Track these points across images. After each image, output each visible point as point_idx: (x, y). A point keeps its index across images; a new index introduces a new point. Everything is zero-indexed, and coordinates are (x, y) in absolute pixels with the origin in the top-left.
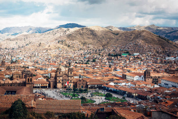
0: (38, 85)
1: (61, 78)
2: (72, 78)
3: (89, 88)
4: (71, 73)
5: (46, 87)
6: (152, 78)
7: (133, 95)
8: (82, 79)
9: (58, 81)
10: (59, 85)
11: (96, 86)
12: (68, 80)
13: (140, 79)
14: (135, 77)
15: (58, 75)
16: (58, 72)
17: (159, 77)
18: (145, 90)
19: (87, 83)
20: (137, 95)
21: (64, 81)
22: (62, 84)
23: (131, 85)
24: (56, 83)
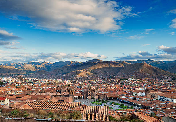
0: (77, 97)
1: (91, 93)
2: (98, 93)
3: (109, 99)
4: (97, 89)
5: (82, 98)
6: (150, 94)
7: (138, 105)
8: (104, 94)
10: (89, 97)
11: (113, 98)
12: (95, 94)
13: (142, 94)
14: (139, 93)
15: (89, 91)
16: (89, 89)
17: (156, 94)
18: (147, 102)
19: (107, 96)
20: (141, 105)
21: (93, 95)
22: (91, 96)
23: (137, 99)
24: (87, 96)
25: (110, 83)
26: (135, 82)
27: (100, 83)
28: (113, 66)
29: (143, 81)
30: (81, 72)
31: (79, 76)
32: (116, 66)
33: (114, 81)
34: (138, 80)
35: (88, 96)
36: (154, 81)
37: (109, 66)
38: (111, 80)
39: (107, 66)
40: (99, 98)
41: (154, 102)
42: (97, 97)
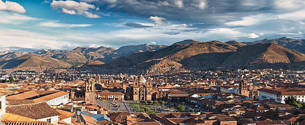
0: (112, 97)
1: (138, 89)
2: (151, 89)
4: (149, 83)
6: (248, 90)
9: (134, 93)
10: (136, 97)
12: (146, 92)
13: (236, 91)
14: (229, 90)
19: (167, 95)
21: (141, 93)
22: (139, 96)
24: (132, 95)
26: (247, 75)
28: (216, 50)
29: (261, 73)
30: (159, 61)
31: (155, 69)
32: (222, 51)
33: (211, 74)
34: (254, 71)
35: (134, 96)
36: (282, 73)
37: (210, 51)
38: (206, 73)
39: (205, 50)
40: (153, 99)
42: (149, 97)
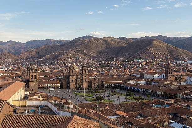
0: (49, 86)
1: (74, 77)
2: (87, 76)
3: (106, 88)
4: (85, 71)
5: (58, 87)
7: (158, 93)
8: (98, 78)
9: (71, 81)
10: (72, 85)
11: (113, 85)
12: (82, 79)
13: (161, 77)
14: (155, 76)
15: (71, 74)
16: (71, 71)
17: (182, 75)
18: (172, 87)
19: (102, 82)
20: (163, 93)
21: (78, 80)
22: (76, 83)
23: (153, 83)
24: (68, 83)
25: (108, 66)
27: (93, 67)
31: (63, 60)
35: (70, 84)
38: (110, 62)
40: (88, 86)
41: (186, 87)
42: (85, 85)
